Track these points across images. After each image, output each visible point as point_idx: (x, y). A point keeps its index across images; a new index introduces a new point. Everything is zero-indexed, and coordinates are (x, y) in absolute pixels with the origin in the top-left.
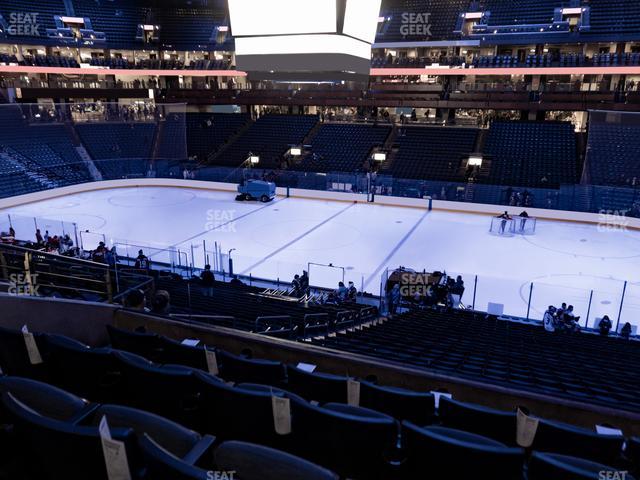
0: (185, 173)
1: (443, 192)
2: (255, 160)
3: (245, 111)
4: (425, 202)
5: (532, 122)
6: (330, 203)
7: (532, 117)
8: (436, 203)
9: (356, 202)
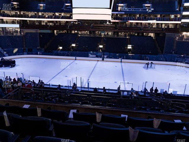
0: (39, 53)
1: (125, 57)
2: (61, 48)
3: (52, 32)
4: (119, 60)
5: (140, 36)
6: (90, 61)
7: (140, 34)
8: (123, 60)
9: (98, 61)
